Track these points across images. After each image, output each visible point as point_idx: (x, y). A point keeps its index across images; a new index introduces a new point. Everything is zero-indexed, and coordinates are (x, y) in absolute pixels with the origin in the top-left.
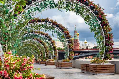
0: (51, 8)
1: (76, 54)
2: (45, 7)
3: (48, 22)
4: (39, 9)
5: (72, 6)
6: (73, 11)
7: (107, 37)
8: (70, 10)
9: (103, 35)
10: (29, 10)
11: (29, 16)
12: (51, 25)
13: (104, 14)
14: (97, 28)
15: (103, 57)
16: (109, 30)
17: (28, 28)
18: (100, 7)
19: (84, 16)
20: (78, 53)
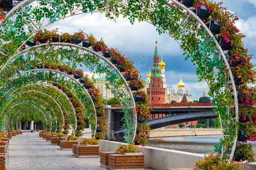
0: (86, 11)
1: (156, 115)
2: (67, 8)
3: (81, 44)
4: (52, 13)
5: (147, 7)
6: (149, 21)
7: (245, 99)
8: (140, 17)
9: (232, 91)
10: (20, 17)
11: (20, 34)
12: (88, 51)
13: (238, 31)
14: (216, 70)
15: (232, 155)
16: (251, 79)
17: (25, 58)
18: (227, 11)
19: (181, 37)
20: (162, 113)
